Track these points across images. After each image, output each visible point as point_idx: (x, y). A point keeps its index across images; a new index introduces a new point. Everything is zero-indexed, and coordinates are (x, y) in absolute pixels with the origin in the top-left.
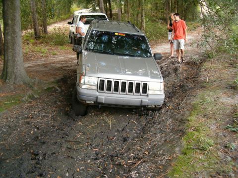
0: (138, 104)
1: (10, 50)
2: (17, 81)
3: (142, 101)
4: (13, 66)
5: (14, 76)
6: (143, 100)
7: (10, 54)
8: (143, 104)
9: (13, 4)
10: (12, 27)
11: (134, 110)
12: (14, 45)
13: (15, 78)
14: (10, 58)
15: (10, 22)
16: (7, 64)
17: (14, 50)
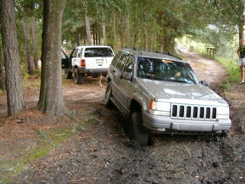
0: (210, 129)
1: (51, 77)
2: (58, 112)
3: (213, 126)
4: (54, 95)
5: (54, 107)
6: (215, 125)
7: (51, 82)
8: (214, 129)
9: (57, 26)
10: (54, 52)
11: (199, 137)
12: (55, 72)
13: (56, 109)
14: (50, 86)
15: (52, 46)
16: (46, 92)
17: (56, 76)
